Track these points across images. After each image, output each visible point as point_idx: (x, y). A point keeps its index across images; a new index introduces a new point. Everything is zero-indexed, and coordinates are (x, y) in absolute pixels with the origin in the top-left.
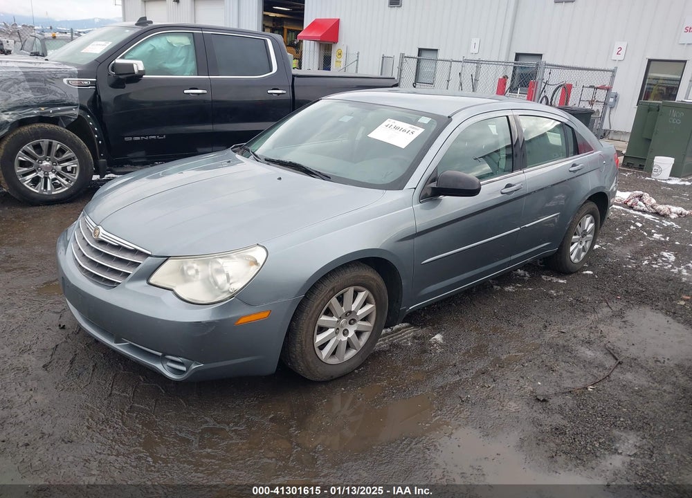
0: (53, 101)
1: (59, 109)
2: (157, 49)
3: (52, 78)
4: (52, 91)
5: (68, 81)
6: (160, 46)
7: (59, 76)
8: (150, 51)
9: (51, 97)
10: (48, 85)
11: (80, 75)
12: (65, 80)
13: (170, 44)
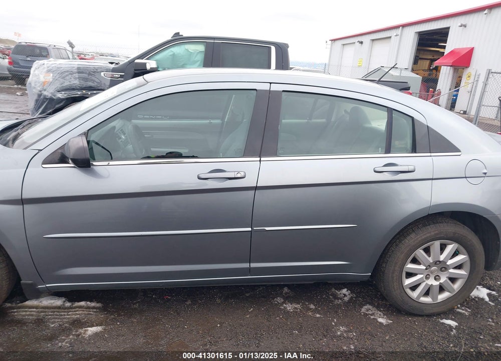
0: (91, 87)
1: (95, 92)
2: (176, 54)
3: (94, 72)
4: (92, 80)
5: (104, 74)
6: (178, 52)
7: (99, 70)
8: (170, 55)
9: (90, 84)
10: (90, 76)
11: (114, 70)
12: (102, 74)
13: (187, 50)
